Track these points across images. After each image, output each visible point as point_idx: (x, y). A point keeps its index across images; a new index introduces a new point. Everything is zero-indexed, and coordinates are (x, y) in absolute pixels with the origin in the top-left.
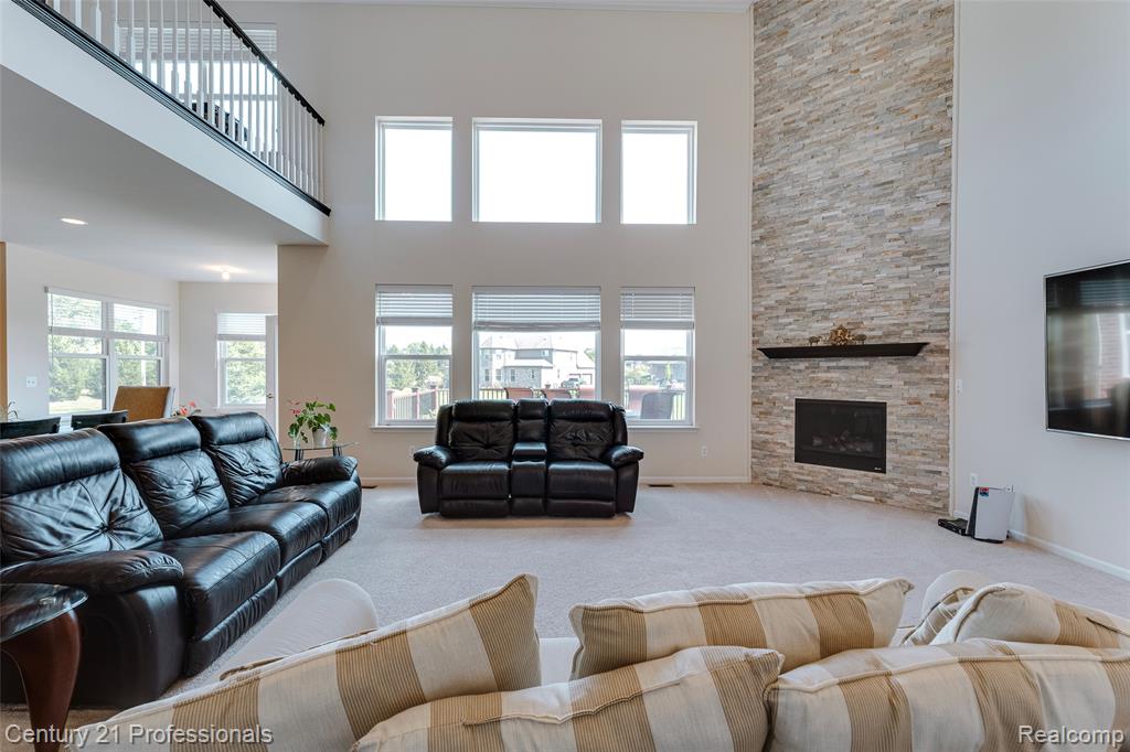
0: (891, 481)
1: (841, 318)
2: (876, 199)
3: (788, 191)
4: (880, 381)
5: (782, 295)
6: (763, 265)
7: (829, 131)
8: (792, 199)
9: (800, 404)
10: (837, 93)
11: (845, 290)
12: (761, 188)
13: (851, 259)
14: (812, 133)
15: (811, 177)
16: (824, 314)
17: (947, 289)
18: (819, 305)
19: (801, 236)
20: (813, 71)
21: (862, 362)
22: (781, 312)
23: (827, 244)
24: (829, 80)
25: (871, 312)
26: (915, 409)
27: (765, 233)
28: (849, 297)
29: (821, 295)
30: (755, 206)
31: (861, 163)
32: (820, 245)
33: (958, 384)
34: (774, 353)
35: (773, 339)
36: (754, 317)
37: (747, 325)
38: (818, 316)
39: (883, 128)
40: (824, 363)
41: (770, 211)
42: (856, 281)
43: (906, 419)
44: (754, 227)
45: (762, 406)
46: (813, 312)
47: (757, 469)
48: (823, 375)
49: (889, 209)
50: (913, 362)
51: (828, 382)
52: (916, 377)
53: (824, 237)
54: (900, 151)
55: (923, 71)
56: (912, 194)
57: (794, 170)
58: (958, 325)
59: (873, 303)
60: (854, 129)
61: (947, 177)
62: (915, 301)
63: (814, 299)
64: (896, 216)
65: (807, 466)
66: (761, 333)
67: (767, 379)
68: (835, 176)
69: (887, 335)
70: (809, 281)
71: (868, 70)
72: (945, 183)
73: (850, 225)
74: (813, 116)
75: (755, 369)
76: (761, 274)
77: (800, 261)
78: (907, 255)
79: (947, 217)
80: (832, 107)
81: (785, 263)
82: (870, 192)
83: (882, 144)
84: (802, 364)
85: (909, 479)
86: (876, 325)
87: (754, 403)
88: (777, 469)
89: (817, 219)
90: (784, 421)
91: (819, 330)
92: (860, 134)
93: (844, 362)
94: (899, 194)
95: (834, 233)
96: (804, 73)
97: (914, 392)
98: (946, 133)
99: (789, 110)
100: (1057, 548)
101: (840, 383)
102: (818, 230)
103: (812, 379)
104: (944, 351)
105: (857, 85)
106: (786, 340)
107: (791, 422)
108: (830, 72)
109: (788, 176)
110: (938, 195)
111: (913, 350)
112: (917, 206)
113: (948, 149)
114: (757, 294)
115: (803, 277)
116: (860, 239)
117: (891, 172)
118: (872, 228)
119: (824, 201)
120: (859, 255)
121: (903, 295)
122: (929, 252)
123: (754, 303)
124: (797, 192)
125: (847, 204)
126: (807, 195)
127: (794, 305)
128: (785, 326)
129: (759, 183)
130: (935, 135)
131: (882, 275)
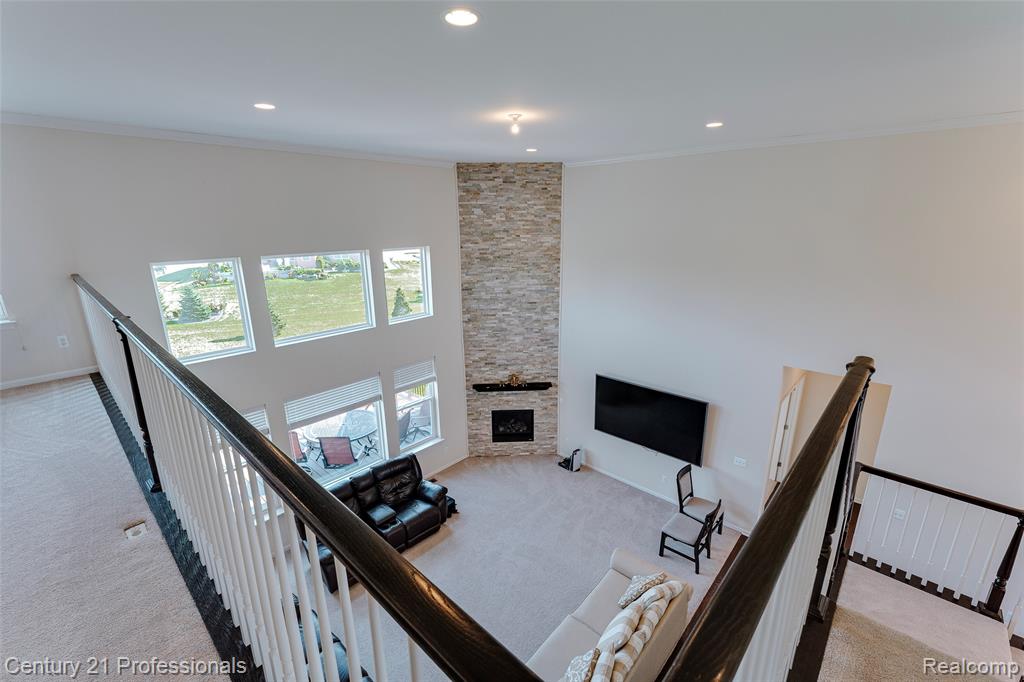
0: (536, 444)
1: (512, 370)
2: (528, 309)
3: (483, 294)
4: (531, 400)
5: (483, 354)
6: (470, 336)
7: (506, 267)
8: (486, 300)
9: (494, 413)
10: (509, 245)
11: (515, 355)
13: (518, 339)
14: (497, 264)
15: (497, 290)
16: (505, 367)
17: (557, 358)
18: (501, 362)
19: (491, 323)
20: (495, 225)
21: (524, 392)
22: (482, 364)
23: (506, 330)
24: (504, 235)
25: (527, 367)
26: (545, 411)
27: (471, 318)
28: (517, 359)
29: (504, 357)
30: (464, 300)
31: (521, 289)
32: (502, 330)
33: (561, 400)
34: (479, 387)
35: (479, 379)
36: (467, 366)
37: (462, 370)
38: (502, 367)
39: (531, 273)
40: (505, 393)
41: (474, 305)
42: (520, 351)
43: (541, 416)
44: (464, 313)
45: (473, 415)
46: (499, 365)
47: (472, 449)
48: (505, 398)
49: (535, 317)
51: (508, 401)
52: (544, 397)
53: (504, 325)
54: (539, 288)
55: (548, 249)
56: (544, 311)
57: (487, 284)
58: (561, 374)
59: (528, 363)
60: (518, 269)
61: (558, 306)
62: (545, 363)
63: (500, 359)
64: (538, 321)
65: (499, 444)
66: (471, 376)
67: (475, 401)
68: (509, 292)
69: (534, 378)
70: (497, 349)
71: (525, 237)
72: (556, 309)
73: (516, 321)
74: (497, 254)
75: (468, 395)
76: (469, 342)
77: (492, 337)
78: (542, 340)
79: (557, 325)
80: (506, 252)
81: (483, 337)
82: (525, 306)
83: (531, 281)
84: (495, 392)
85: (543, 442)
86: (529, 374)
87: (469, 415)
88: (483, 448)
89: (500, 314)
90: (486, 423)
91: (501, 376)
92: (520, 273)
94: (538, 310)
95: (509, 324)
96: (491, 225)
97: (544, 404)
98: (557, 284)
99: (483, 245)
100: (595, 468)
101: (513, 402)
102: (501, 321)
103: (500, 400)
104: (556, 386)
105: (519, 245)
106: (486, 380)
107: (490, 423)
108: (505, 231)
109: (483, 286)
110: (554, 314)
111: (546, 386)
112: (546, 317)
113: (558, 292)
114: (467, 354)
115: (494, 346)
116: (521, 329)
117: (535, 297)
118: (527, 324)
119: (503, 305)
120: (521, 338)
121: (540, 360)
122: (550, 341)
123: (466, 358)
124: (489, 297)
125: (515, 310)
126: (494, 300)
127: (489, 361)
128: (484, 372)
129: (466, 285)
130: (553, 284)
131: (531, 349)
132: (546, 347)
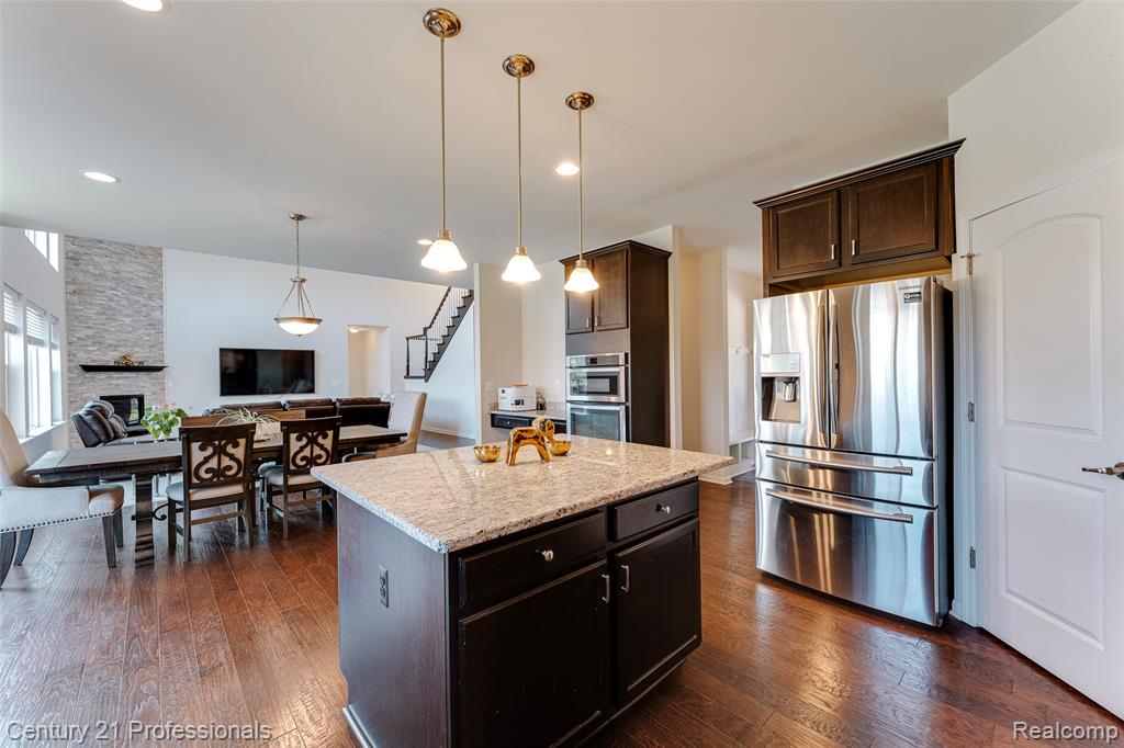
1: (123, 351)
2: (136, 293)
3: (91, 268)
4: (142, 384)
5: (90, 332)
6: (75, 310)
8: (93, 275)
11: (125, 336)
12: (73, 258)
13: (127, 320)
15: (105, 268)
16: (115, 347)
17: (162, 343)
18: (112, 342)
19: (100, 300)
21: (133, 374)
22: (89, 343)
23: (115, 309)
25: (137, 349)
26: (154, 396)
27: (76, 290)
28: (126, 340)
29: (112, 337)
30: (68, 269)
31: (129, 272)
32: (111, 309)
33: (169, 384)
34: (87, 368)
35: (85, 359)
36: (70, 344)
38: (112, 348)
39: (138, 260)
40: (115, 375)
41: (80, 277)
42: (129, 332)
44: (68, 283)
46: (110, 346)
48: (115, 382)
49: (143, 302)
50: (154, 374)
51: (118, 385)
52: (155, 381)
53: (113, 304)
54: (147, 276)
56: (150, 297)
57: (96, 259)
59: (137, 346)
61: (162, 295)
62: (153, 347)
63: (110, 339)
64: (145, 305)
66: (75, 355)
67: (80, 384)
68: (117, 273)
69: (143, 361)
70: (106, 327)
72: (161, 297)
73: (125, 303)
75: (70, 379)
76: (73, 316)
77: (99, 314)
78: (150, 325)
79: (162, 313)
81: (90, 312)
82: (133, 289)
83: (139, 267)
84: (103, 375)
86: (138, 356)
89: (109, 292)
91: (110, 358)
92: (129, 257)
93: (126, 374)
94: (146, 295)
95: (118, 304)
97: (154, 389)
98: (162, 277)
101: (123, 384)
102: (111, 300)
103: (110, 384)
106: (93, 361)
109: (91, 260)
110: (159, 302)
111: (159, 369)
112: (153, 303)
113: (162, 283)
114: (71, 330)
115: (103, 324)
116: (130, 311)
117: (142, 283)
118: (136, 306)
119: (112, 284)
120: (130, 319)
121: (149, 343)
122: (156, 326)
123: (69, 335)
124: (97, 272)
125: (123, 291)
126: (102, 276)
127: (97, 339)
128: (91, 352)
129: (70, 255)
130: (157, 274)
131: (141, 332)
132: (153, 332)
